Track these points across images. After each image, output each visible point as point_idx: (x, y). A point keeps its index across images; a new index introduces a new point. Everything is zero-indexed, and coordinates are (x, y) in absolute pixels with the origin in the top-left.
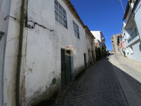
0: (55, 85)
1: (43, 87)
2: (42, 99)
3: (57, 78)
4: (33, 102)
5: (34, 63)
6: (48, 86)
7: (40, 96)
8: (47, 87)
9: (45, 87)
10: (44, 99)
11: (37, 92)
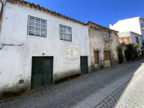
0: (22, 84)
1: (10, 84)
2: (10, 91)
3: (24, 80)
4: (4, 90)
5: (2, 69)
6: (15, 84)
7: (8, 88)
8: (13, 84)
9: (12, 84)
10: (12, 91)
11: (6, 86)
